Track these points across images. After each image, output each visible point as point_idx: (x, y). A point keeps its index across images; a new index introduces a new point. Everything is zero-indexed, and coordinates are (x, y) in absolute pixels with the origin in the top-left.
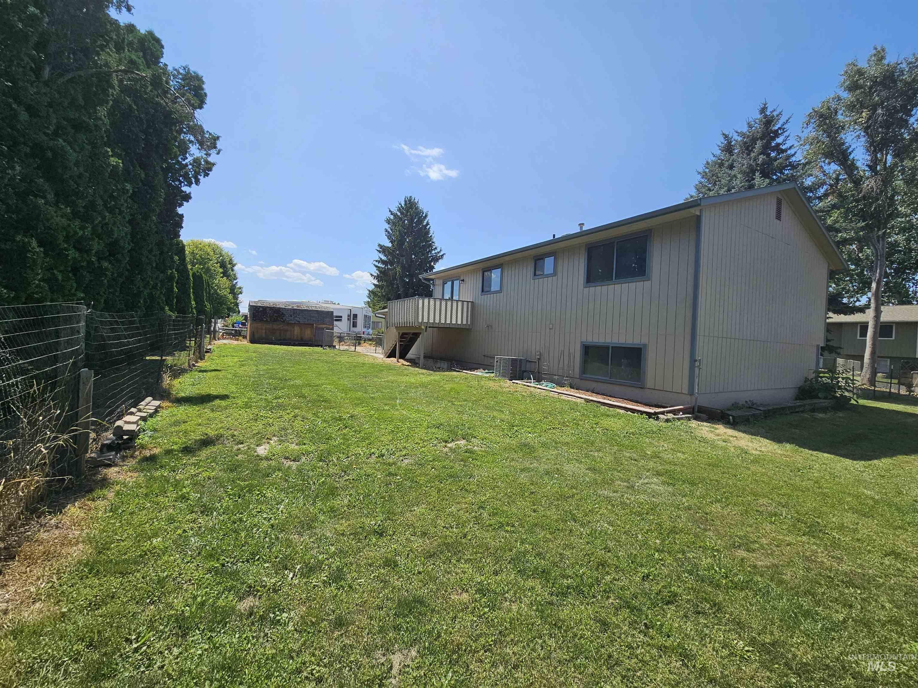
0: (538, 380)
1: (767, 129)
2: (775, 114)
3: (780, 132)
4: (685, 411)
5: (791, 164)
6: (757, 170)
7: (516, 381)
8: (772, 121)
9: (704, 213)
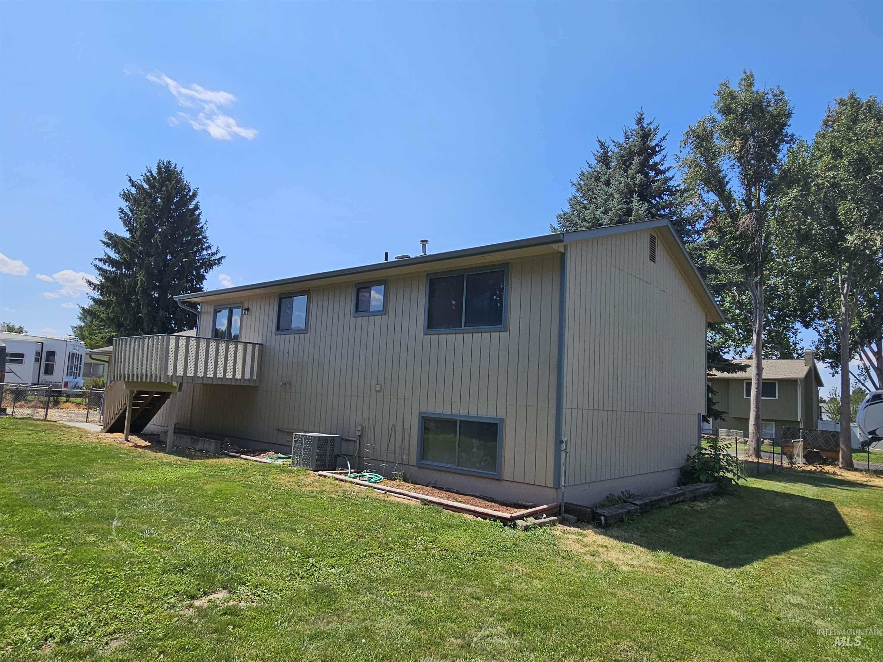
0: (359, 469)
1: (644, 144)
2: (652, 127)
3: (657, 149)
4: (549, 512)
5: (669, 189)
6: (635, 191)
7: (324, 473)
8: (649, 135)
9: (569, 252)
